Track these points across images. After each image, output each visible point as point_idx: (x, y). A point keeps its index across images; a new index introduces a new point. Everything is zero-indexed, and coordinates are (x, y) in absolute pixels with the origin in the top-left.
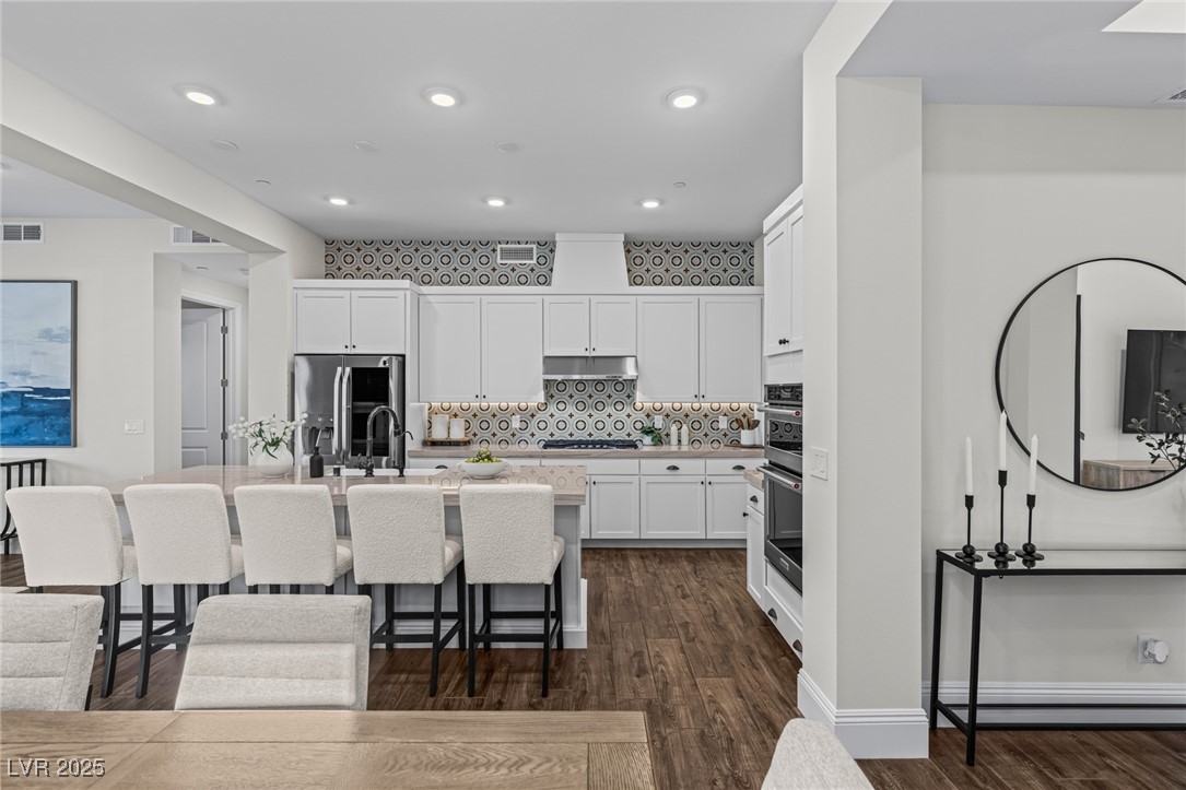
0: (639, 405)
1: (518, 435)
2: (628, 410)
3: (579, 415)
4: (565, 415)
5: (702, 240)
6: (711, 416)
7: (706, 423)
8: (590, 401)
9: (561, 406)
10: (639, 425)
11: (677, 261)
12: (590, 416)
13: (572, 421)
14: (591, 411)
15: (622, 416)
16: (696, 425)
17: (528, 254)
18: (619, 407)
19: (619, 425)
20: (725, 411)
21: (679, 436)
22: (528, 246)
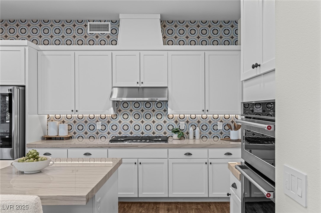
0: (171, 116)
1: (100, 133)
2: (165, 118)
3: (135, 122)
4: (128, 122)
5: (208, 20)
6: (213, 122)
7: (210, 126)
8: (142, 113)
9: (125, 116)
10: (171, 128)
11: (193, 32)
12: (142, 122)
13: (132, 126)
14: (143, 119)
15: (161, 122)
16: (204, 128)
17: (106, 28)
18: (159, 117)
19: (159, 128)
20: (221, 119)
21: (194, 134)
22: (106, 23)
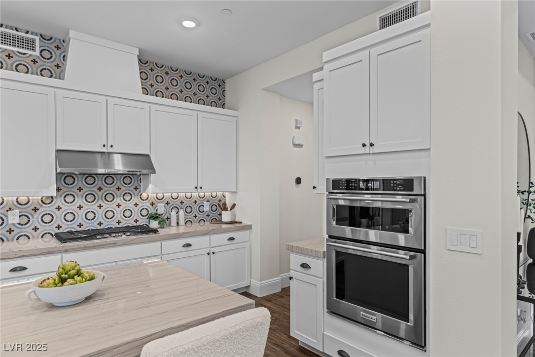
0: (144, 195)
2: (136, 199)
3: (87, 207)
4: (74, 208)
5: (193, 71)
6: (199, 202)
7: (195, 207)
8: (100, 193)
9: (69, 199)
10: (144, 212)
11: (175, 83)
12: (100, 206)
13: (82, 212)
14: (100, 202)
15: (130, 205)
16: (189, 210)
17: (31, 45)
18: (127, 197)
19: (128, 214)
20: (208, 198)
21: (178, 219)
